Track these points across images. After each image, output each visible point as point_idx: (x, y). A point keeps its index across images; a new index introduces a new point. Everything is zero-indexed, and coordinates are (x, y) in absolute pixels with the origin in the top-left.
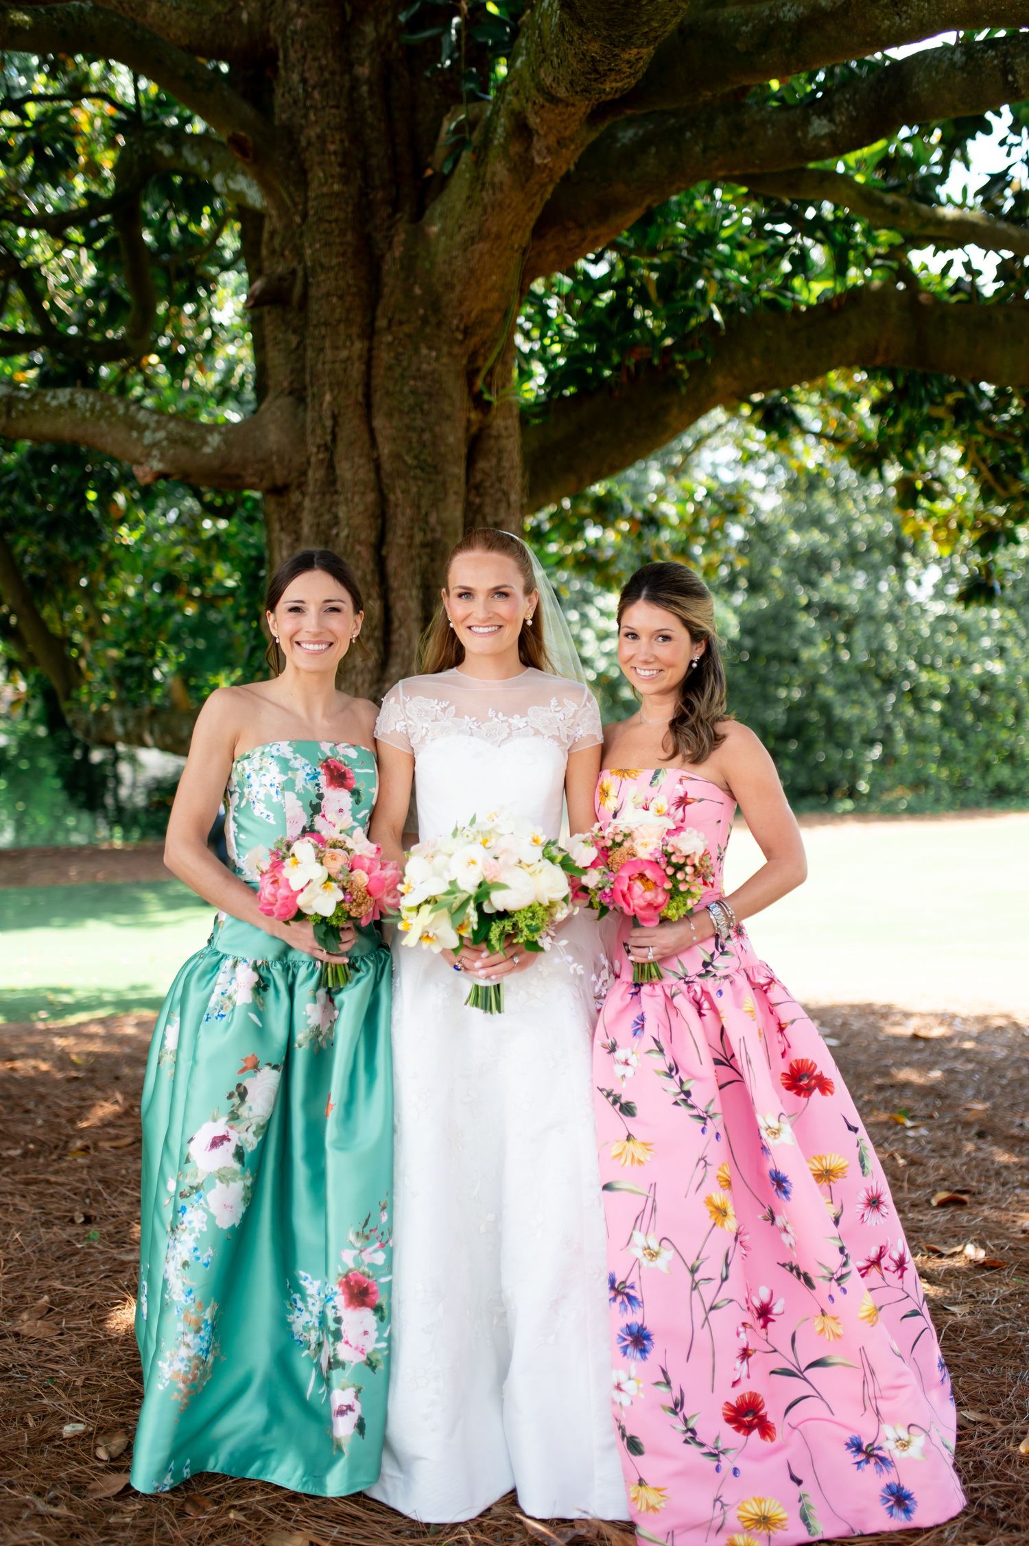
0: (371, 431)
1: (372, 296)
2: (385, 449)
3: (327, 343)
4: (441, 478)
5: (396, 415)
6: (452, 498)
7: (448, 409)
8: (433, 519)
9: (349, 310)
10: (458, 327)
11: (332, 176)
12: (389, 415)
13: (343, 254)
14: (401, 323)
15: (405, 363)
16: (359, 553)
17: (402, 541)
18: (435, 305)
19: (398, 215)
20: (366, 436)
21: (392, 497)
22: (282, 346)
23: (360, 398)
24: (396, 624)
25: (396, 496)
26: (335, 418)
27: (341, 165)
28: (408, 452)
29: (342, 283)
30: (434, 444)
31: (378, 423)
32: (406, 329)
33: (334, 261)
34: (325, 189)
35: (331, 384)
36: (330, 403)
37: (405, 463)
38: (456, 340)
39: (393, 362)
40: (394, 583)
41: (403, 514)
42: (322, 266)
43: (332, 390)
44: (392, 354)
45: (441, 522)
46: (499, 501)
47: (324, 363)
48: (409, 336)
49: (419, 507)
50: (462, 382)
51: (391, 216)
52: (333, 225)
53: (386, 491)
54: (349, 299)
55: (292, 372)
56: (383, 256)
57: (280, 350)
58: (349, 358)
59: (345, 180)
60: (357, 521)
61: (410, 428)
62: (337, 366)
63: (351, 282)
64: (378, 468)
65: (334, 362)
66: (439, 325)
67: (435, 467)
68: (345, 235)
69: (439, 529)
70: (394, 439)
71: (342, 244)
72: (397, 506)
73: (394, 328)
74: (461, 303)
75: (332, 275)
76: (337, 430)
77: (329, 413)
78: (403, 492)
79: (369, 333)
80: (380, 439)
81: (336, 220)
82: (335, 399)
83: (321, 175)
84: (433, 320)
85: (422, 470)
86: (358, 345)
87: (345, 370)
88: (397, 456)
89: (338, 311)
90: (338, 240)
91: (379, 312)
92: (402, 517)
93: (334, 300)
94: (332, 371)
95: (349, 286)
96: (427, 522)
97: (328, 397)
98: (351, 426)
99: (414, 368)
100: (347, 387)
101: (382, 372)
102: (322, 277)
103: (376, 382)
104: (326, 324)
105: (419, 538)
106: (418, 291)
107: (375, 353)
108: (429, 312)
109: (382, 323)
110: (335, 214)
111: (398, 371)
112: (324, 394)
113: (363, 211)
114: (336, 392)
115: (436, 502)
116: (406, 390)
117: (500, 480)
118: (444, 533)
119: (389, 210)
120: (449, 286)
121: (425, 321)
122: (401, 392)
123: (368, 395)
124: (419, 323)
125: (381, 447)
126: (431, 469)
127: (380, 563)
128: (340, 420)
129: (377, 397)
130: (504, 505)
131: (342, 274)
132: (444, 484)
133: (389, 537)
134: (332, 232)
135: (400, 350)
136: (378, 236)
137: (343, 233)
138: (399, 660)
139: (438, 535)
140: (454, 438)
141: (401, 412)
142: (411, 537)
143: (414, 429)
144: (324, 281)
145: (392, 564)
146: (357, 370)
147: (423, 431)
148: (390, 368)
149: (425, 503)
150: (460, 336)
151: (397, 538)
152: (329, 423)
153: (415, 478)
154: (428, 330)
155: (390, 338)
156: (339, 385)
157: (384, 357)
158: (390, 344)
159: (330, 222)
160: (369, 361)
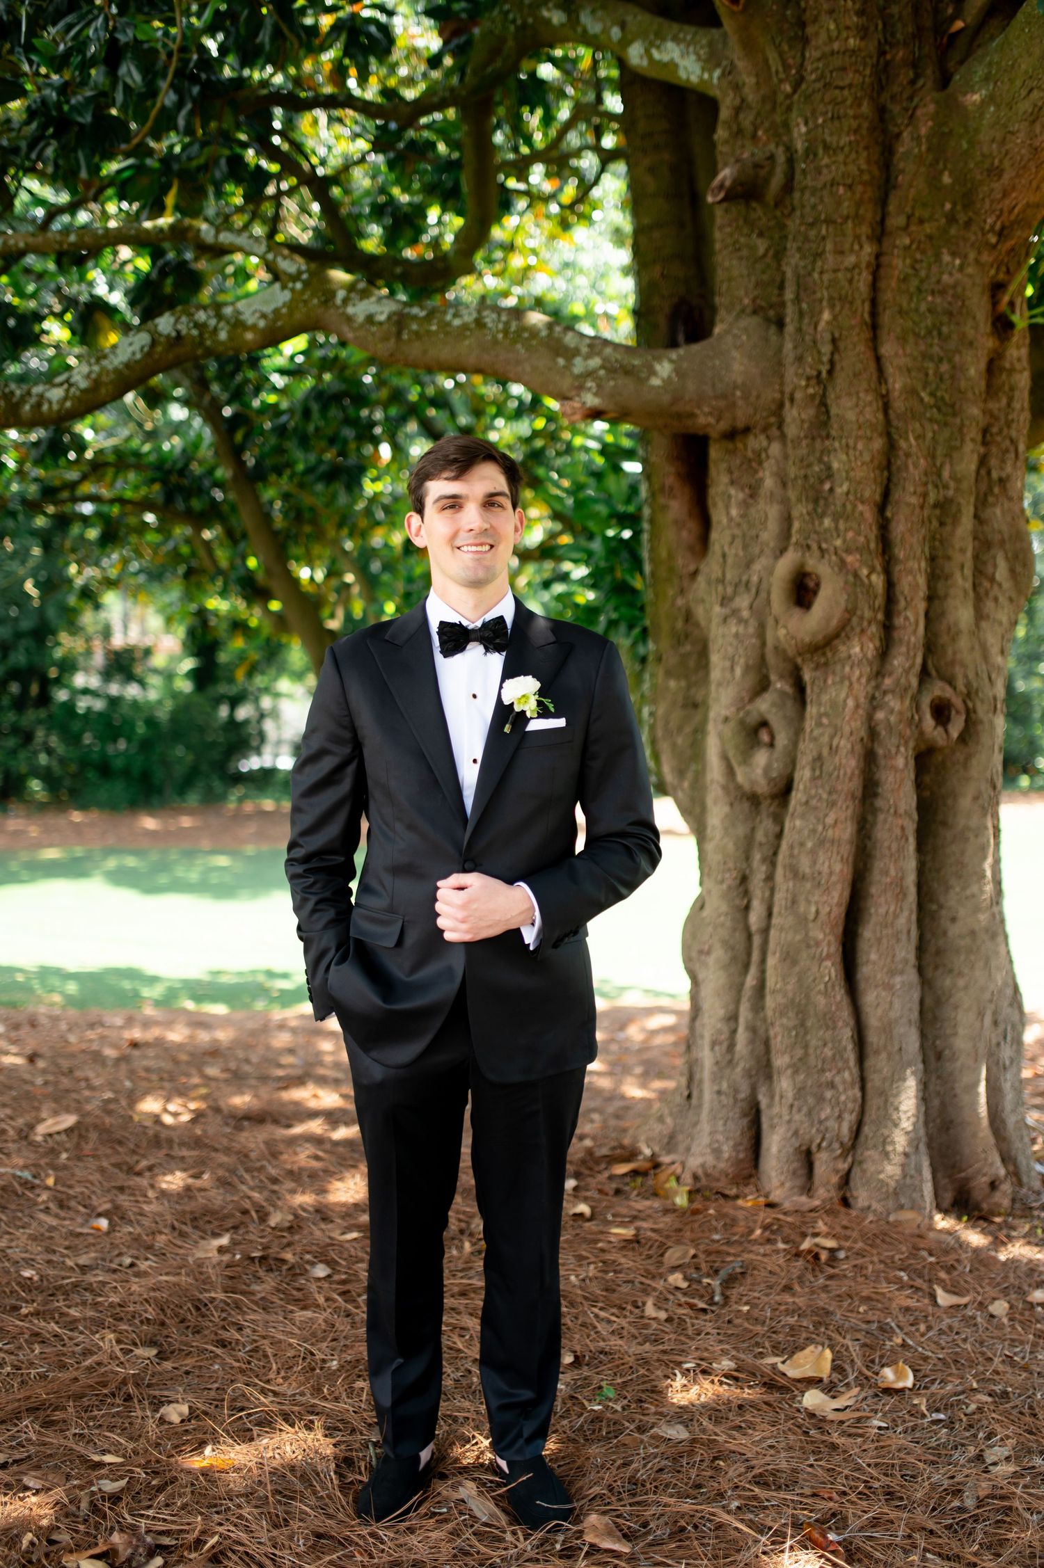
0: (878, 359)
1: (885, 185)
2: (897, 383)
3: (829, 246)
4: (958, 421)
5: (911, 339)
6: (968, 446)
7: (970, 333)
8: (946, 474)
9: (859, 204)
10: (992, 227)
11: (848, 28)
12: (902, 340)
13: (856, 131)
14: (921, 221)
15: (923, 274)
16: (861, 514)
17: (914, 500)
18: (967, 198)
19: (920, 82)
20: (872, 365)
21: (903, 444)
22: (745, 252)
23: (867, 317)
24: (902, 604)
25: (909, 443)
26: (834, 341)
27: (860, 13)
28: (924, 388)
29: (853, 169)
30: (952, 377)
31: (888, 349)
32: (928, 228)
33: (845, 140)
34: (836, 46)
35: (831, 299)
36: (828, 323)
37: (922, 400)
38: (987, 243)
39: (910, 271)
40: (900, 553)
41: (916, 466)
42: (826, 147)
43: (832, 307)
44: (908, 261)
45: (953, 477)
46: (1007, 451)
47: (821, 273)
48: (930, 238)
49: (934, 457)
50: (986, 298)
51: (913, 82)
52: (846, 92)
53: (896, 437)
54: (860, 188)
55: (757, 285)
56: (899, 135)
57: (741, 258)
58: (856, 266)
59: (863, 33)
60: (859, 474)
61: (925, 356)
62: (840, 275)
63: (864, 167)
64: (886, 408)
65: (836, 271)
66: (968, 224)
67: (953, 406)
68: (859, 106)
69: (952, 484)
70: (909, 370)
71: (855, 117)
72: (908, 455)
73: (913, 228)
74: (1005, 194)
75: (841, 158)
76: (837, 357)
77: (828, 337)
78: (917, 438)
79: (880, 233)
80: (890, 370)
81: (850, 86)
82: (835, 317)
83: (832, 26)
84: (962, 218)
85: (939, 409)
86: (868, 249)
87: (851, 281)
88: (912, 392)
89: (846, 204)
90: (851, 112)
91: (891, 208)
92: (914, 470)
93: (841, 190)
94: (833, 283)
95: (861, 171)
96: (939, 475)
97: (826, 316)
98: (855, 353)
99: (933, 280)
100: (851, 303)
101: (894, 284)
102: (826, 161)
103: (887, 296)
104: (829, 221)
105: (932, 497)
106: (946, 179)
107: (884, 260)
108: (959, 208)
109: (896, 221)
110: (850, 77)
111: (915, 283)
112: (821, 312)
113: (883, 74)
114: (838, 308)
115: (952, 450)
116: (923, 307)
117: (1009, 424)
118: (957, 490)
119: (911, 74)
120: (995, 172)
121: (951, 218)
122: (917, 310)
123: (874, 314)
124: (943, 221)
125: (891, 380)
126: (948, 409)
127: (884, 527)
128: (841, 345)
129: (886, 318)
130: (1012, 455)
131: (853, 156)
132: (962, 425)
133: (896, 495)
134: (844, 101)
135: (918, 256)
136: (896, 109)
137: (857, 102)
138: (903, 649)
139: (951, 493)
140: (975, 370)
141: (917, 335)
142: (925, 495)
143: (931, 358)
144: (827, 166)
145: (899, 528)
146: (863, 281)
147: (941, 360)
148: (905, 279)
149: (940, 451)
150: (993, 240)
151: (907, 497)
152: (826, 349)
153: (931, 420)
154: (953, 231)
155: (907, 241)
156: (841, 300)
157: (898, 264)
158: (907, 248)
159: (842, 88)
160: (877, 269)
